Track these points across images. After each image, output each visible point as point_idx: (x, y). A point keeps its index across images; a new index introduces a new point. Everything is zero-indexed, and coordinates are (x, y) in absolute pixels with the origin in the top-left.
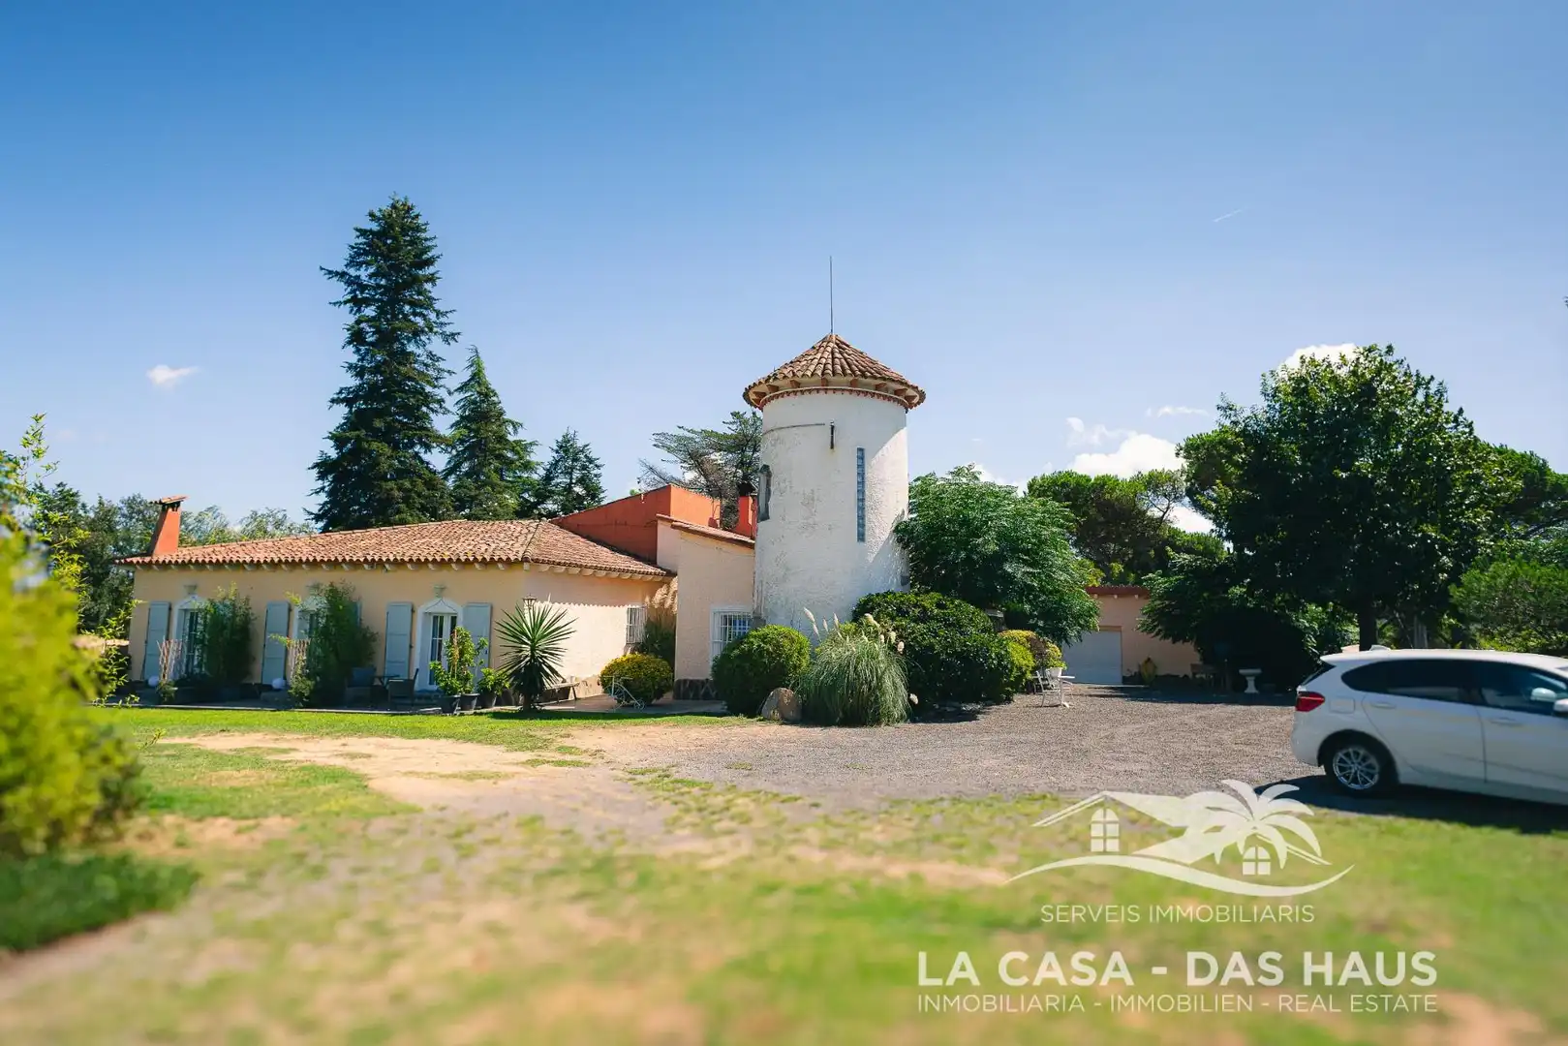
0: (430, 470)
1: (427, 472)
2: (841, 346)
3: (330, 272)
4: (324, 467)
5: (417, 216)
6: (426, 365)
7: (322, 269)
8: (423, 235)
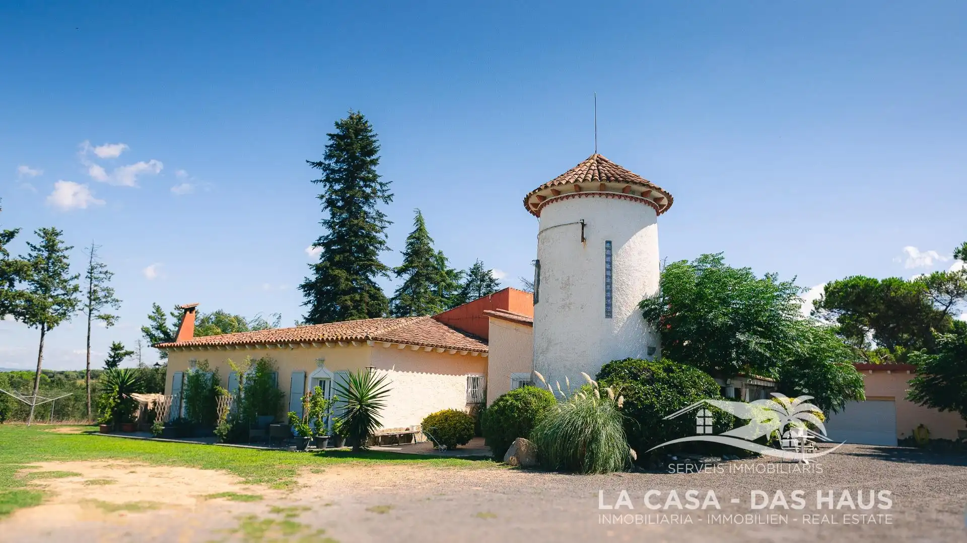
0: (375, 288)
1: (372, 289)
2: (600, 161)
3: (313, 163)
4: (308, 287)
5: (366, 122)
6: (374, 219)
7: (308, 162)
8: (369, 134)
